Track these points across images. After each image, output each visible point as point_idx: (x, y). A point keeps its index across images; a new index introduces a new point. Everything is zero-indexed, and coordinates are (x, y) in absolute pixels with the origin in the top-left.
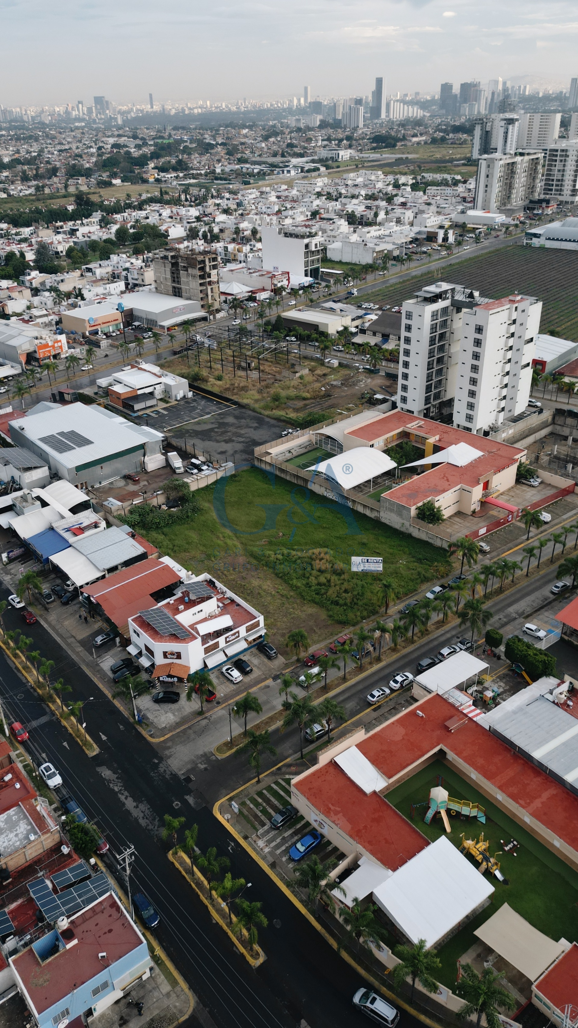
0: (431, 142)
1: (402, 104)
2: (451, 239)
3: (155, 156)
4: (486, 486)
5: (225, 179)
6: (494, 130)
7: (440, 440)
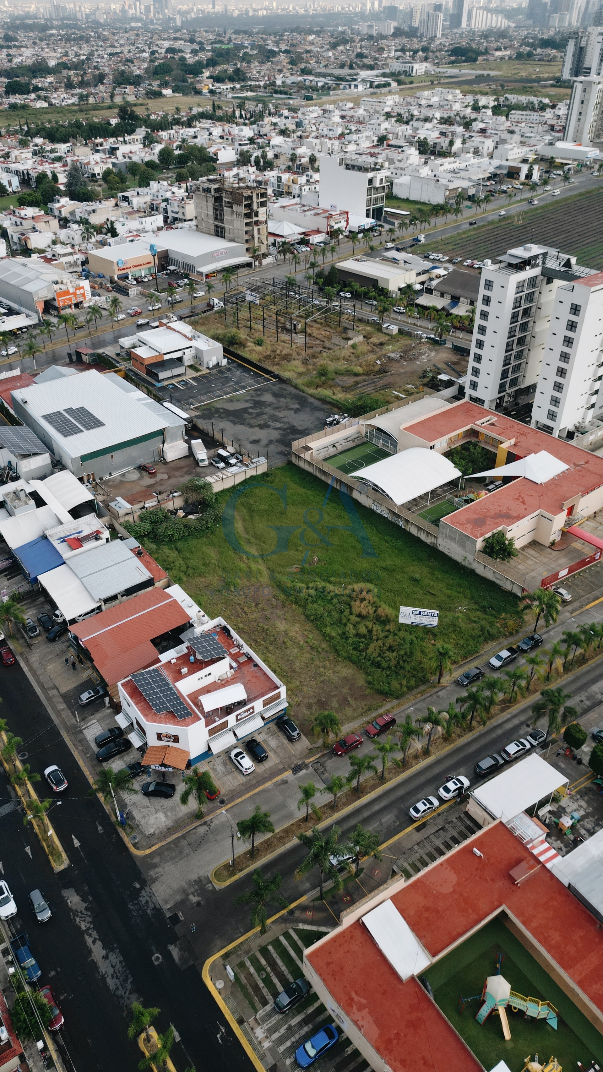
0: (516, 58)
1: (485, 12)
2: (536, 176)
3: (212, 63)
4: (571, 510)
5: (286, 93)
6: (589, 46)
7: (515, 445)
